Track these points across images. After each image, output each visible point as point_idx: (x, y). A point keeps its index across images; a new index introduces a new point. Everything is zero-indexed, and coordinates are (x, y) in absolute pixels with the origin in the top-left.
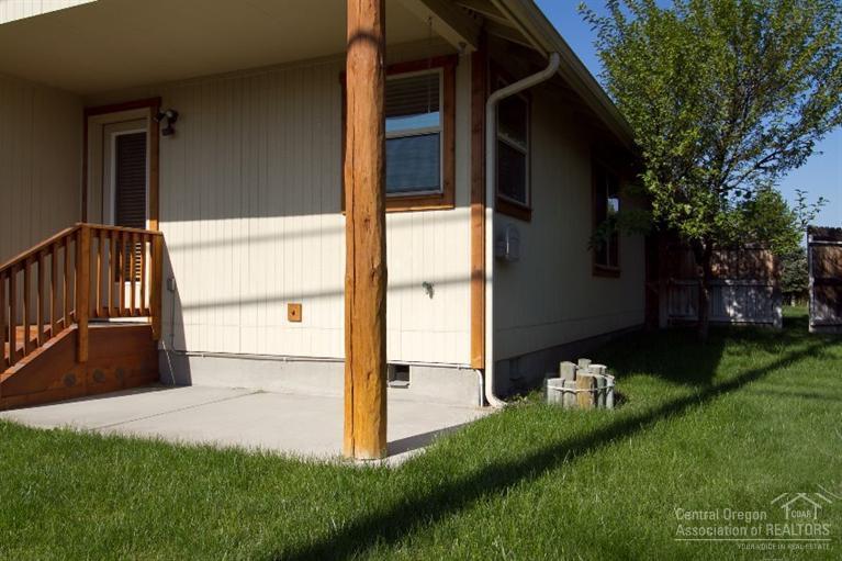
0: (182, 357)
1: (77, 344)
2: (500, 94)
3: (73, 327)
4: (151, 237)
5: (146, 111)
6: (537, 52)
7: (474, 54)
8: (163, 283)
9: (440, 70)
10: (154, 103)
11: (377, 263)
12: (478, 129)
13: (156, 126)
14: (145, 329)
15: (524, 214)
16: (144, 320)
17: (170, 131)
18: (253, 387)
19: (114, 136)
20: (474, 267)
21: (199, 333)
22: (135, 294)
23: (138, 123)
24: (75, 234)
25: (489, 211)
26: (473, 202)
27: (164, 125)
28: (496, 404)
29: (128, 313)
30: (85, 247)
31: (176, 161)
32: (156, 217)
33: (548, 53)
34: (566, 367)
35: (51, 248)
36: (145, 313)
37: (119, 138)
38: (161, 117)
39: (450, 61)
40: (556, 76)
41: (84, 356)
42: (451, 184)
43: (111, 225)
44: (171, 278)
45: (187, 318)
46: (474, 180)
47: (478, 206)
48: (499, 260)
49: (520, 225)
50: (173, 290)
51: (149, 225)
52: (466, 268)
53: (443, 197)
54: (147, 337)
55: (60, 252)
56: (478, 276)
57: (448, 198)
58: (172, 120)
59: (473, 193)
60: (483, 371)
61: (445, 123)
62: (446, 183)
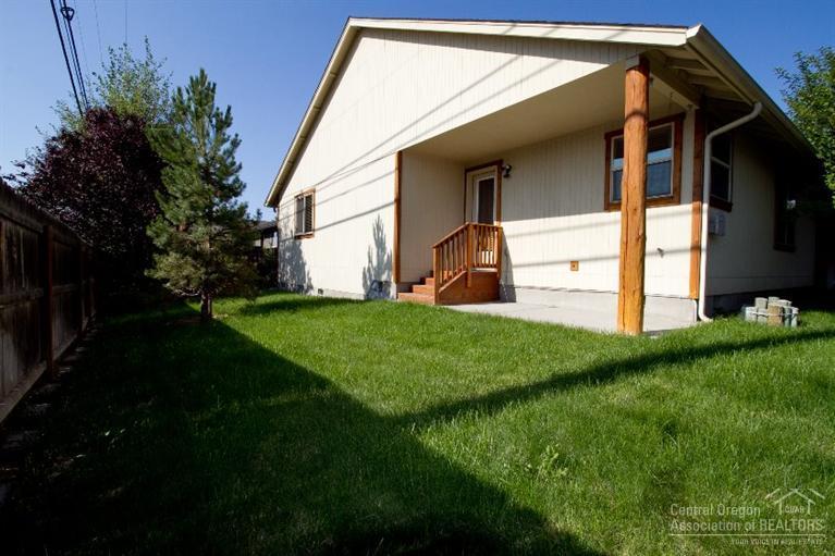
0: (512, 288)
1: (466, 279)
2: (715, 133)
3: (463, 272)
4: (497, 229)
5: (495, 167)
6: (745, 103)
7: (696, 111)
8: (503, 252)
9: (673, 124)
10: (499, 163)
11: (641, 232)
12: (699, 156)
13: (500, 173)
14: (494, 274)
15: (727, 207)
16: (493, 270)
17: (507, 176)
18: (550, 304)
19: (478, 181)
20: (693, 239)
21: (519, 278)
22: (489, 257)
23: (491, 174)
24: (467, 228)
25: (705, 206)
26: (694, 200)
27: (504, 173)
28: (705, 319)
29: (484, 266)
30: (471, 233)
31: (510, 191)
32: (499, 219)
33: (753, 103)
34: (760, 301)
35: (457, 234)
36: (495, 266)
37: (481, 182)
38: (503, 169)
39: (679, 118)
40: (758, 117)
41: (469, 285)
42: (678, 190)
43: (476, 223)
44: (506, 249)
45: (514, 270)
46: (695, 187)
47: (698, 203)
48: (711, 235)
49: (725, 213)
50: (507, 255)
51: (496, 224)
52: (688, 243)
53: (674, 199)
54: (494, 278)
55: (461, 236)
56: (696, 248)
57: (676, 199)
58: (508, 171)
59: (694, 194)
60: (697, 300)
61: (675, 154)
62: (675, 190)
